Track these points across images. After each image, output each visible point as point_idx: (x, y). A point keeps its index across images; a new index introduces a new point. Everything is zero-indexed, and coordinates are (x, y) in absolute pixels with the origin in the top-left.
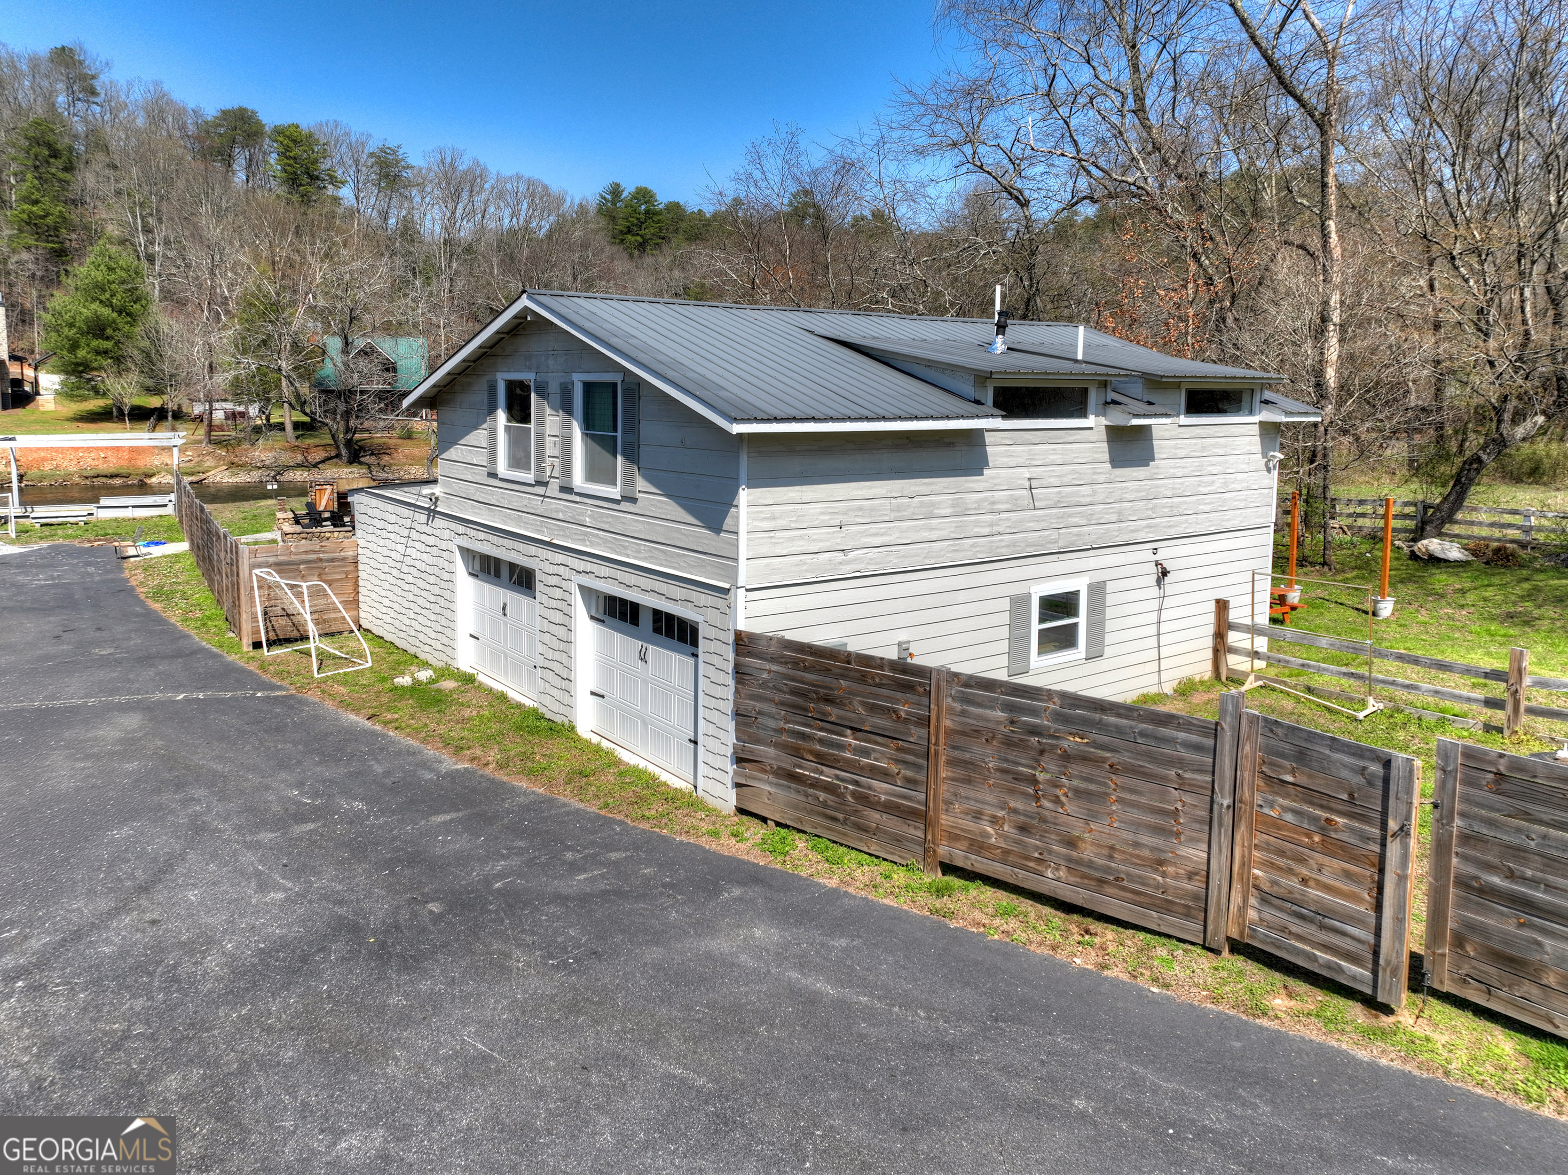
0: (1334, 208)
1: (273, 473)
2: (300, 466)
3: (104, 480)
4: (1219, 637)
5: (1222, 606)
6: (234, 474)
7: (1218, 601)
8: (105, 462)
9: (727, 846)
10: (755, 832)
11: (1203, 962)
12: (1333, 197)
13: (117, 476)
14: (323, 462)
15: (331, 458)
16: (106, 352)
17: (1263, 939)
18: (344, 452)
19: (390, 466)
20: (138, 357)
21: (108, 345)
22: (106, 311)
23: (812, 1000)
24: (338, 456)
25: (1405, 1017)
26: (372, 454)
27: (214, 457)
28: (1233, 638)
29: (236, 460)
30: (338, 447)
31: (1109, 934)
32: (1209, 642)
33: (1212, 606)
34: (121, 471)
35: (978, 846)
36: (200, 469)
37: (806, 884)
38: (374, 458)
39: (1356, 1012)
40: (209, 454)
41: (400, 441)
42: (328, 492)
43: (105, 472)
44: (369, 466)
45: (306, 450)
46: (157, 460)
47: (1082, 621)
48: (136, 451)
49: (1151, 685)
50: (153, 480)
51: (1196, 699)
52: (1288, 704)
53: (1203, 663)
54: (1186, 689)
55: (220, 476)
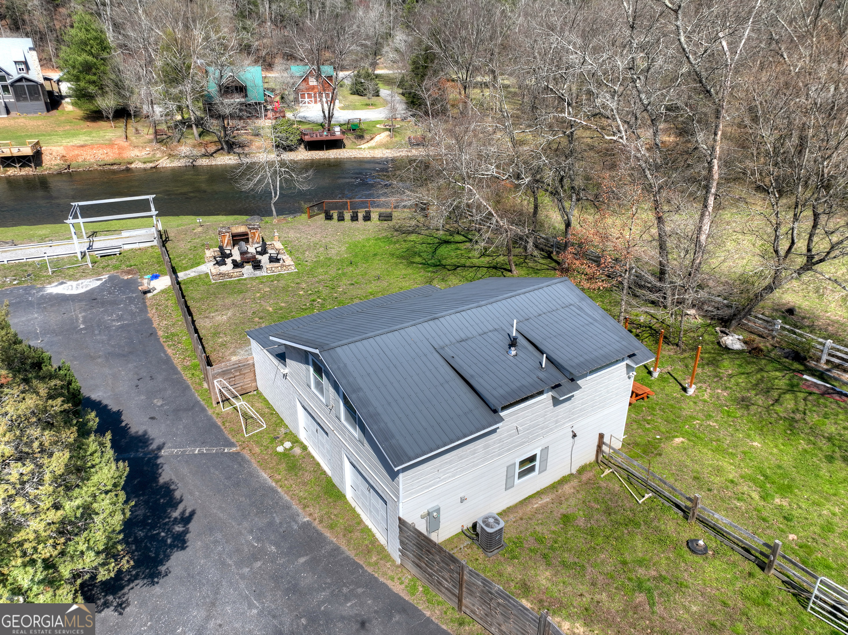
0: (718, 152)
1: (191, 161)
2: (204, 156)
3: (109, 167)
4: (599, 447)
5: (601, 436)
6: (172, 161)
7: (600, 434)
8: (107, 156)
9: (396, 587)
10: (406, 577)
12: (718, 147)
13: (115, 164)
14: (215, 152)
15: (219, 150)
16: (94, 82)
18: (225, 147)
19: (249, 154)
20: (112, 85)
21: (95, 78)
22: (90, 58)
24: (222, 149)
26: (240, 147)
27: (161, 151)
28: (605, 448)
29: (172, 153)
30: (222, 144)
32: (595, 448)
33: (598, 436)
34: (116, 161)
35: (473, 612)
36: (155, 159)
38: (241, 149)
40: (158, 149)
41: (253, 137)
42: (227, 236)
43: (109, 162)
44: (239, 154)
45: (206, 145)
46: (132, 153)
47: (537, 463)
48: (121, 148)
49: (566, 472)
50: (133, 166)
51: (584, 477)
52: (617, 487)
53: (591, 457)
54: (582, 470)
55: (165, 163)
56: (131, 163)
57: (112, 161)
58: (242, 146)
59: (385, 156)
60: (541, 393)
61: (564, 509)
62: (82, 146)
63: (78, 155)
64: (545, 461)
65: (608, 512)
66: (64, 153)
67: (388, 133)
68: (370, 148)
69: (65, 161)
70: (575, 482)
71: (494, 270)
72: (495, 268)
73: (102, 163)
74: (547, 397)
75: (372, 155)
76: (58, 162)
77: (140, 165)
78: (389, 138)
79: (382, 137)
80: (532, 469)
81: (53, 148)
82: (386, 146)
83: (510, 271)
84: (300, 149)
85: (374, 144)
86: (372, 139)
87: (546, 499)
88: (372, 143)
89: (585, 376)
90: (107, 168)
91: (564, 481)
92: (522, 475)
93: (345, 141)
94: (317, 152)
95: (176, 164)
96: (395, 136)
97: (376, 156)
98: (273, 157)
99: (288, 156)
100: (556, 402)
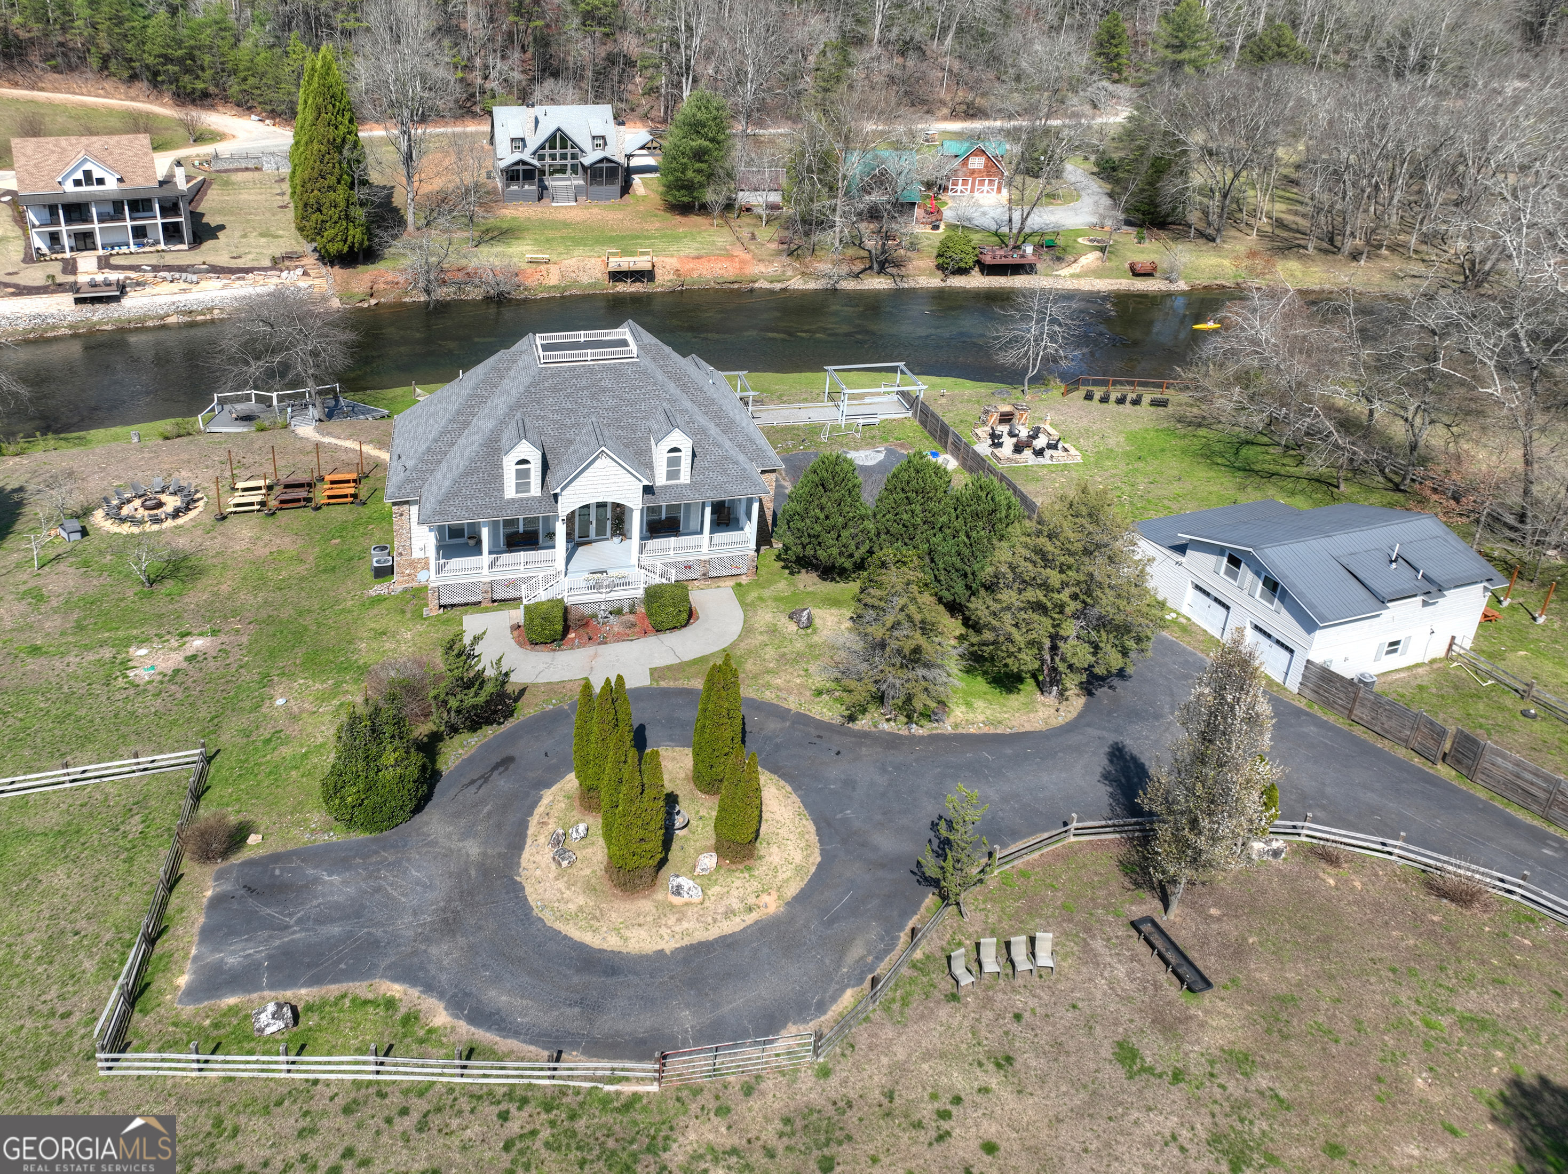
1: (832, 282)
2: (848, 276)
3: (729, 285)
4: (1451, 645)
5: (1453, 638)
6: (806, 282)
8: (727, 271)
9: (1296, 703)
10: (1304, 701)
11: (1404, 750)
13: (735, 282)
14: (862, 272)
15: (865, 270)
17: (1417, 749)
18: (875, 265)
19: (906, 276)
23: (1326, 744)
24: (871, 268)
25: (1439, 767)
26: (894, 266)
27: (792, 267)
28: (1454, 647)
29: (806, 269)
30: (871, 262)
31: (1386, 741)
32: (1447, 647)
33: (1451, 637)
34: (737, 279)
35: (1361, 718)
36: (785, 277)
37: (1319, 718)
38: (895, 269)
39: (1430, 764)
40: (788, 264)
41: (909, 253)
42: (995, 416)
44: (893, 276)
45: (850, 262)
46: (756, 269)
47: (1400, 647)
48: (743, 262)
49: (1420, 661)
50: (757, 285)
51: (1435, 666)
52: (1464, 675)
53: (1441, 653)
54: (1433, 661)
55: (797, 283)
56: (754, 282)
57: (733, 279)
58: (898, 264)
59: (1096, 289)
60: (1415, 596)
61: (1419, 681)
62: (698, 258)
63: (693, 269)
64: (1406, 647)
65: (1456, 688)
66: (678, 266)
67: (1098, 254)
68: (1072, 276)
69: (679, 276)
70: (1428, 668)
71: (1318, 484)
72: (1318, 481)
73: (721, 280)
74: (1419, 599)
75: (1077, 287)
76: (671, 277)
77: (766, 285)
78: (1100, 263)
79: (1090, 259)
80: (1395, 651)
81: (667, 260)
82: (1098, 273)
83: (1338, 487)
84: (973, 273)
85: (1078, 271)
86: (1075, 261)
87: (1402, 675)
88: (1075, 268)
89: (1450, 589)
90: (725, 286)
91: (1417, 666)
92: (1388, 653)
93: (1038, 266)
94: (997, 278)
95: (812, 285)
96: (1109, 259)
97: (1082, 288)
98: (935, 282)
99: (958, 282)
100: (1425, 604)
